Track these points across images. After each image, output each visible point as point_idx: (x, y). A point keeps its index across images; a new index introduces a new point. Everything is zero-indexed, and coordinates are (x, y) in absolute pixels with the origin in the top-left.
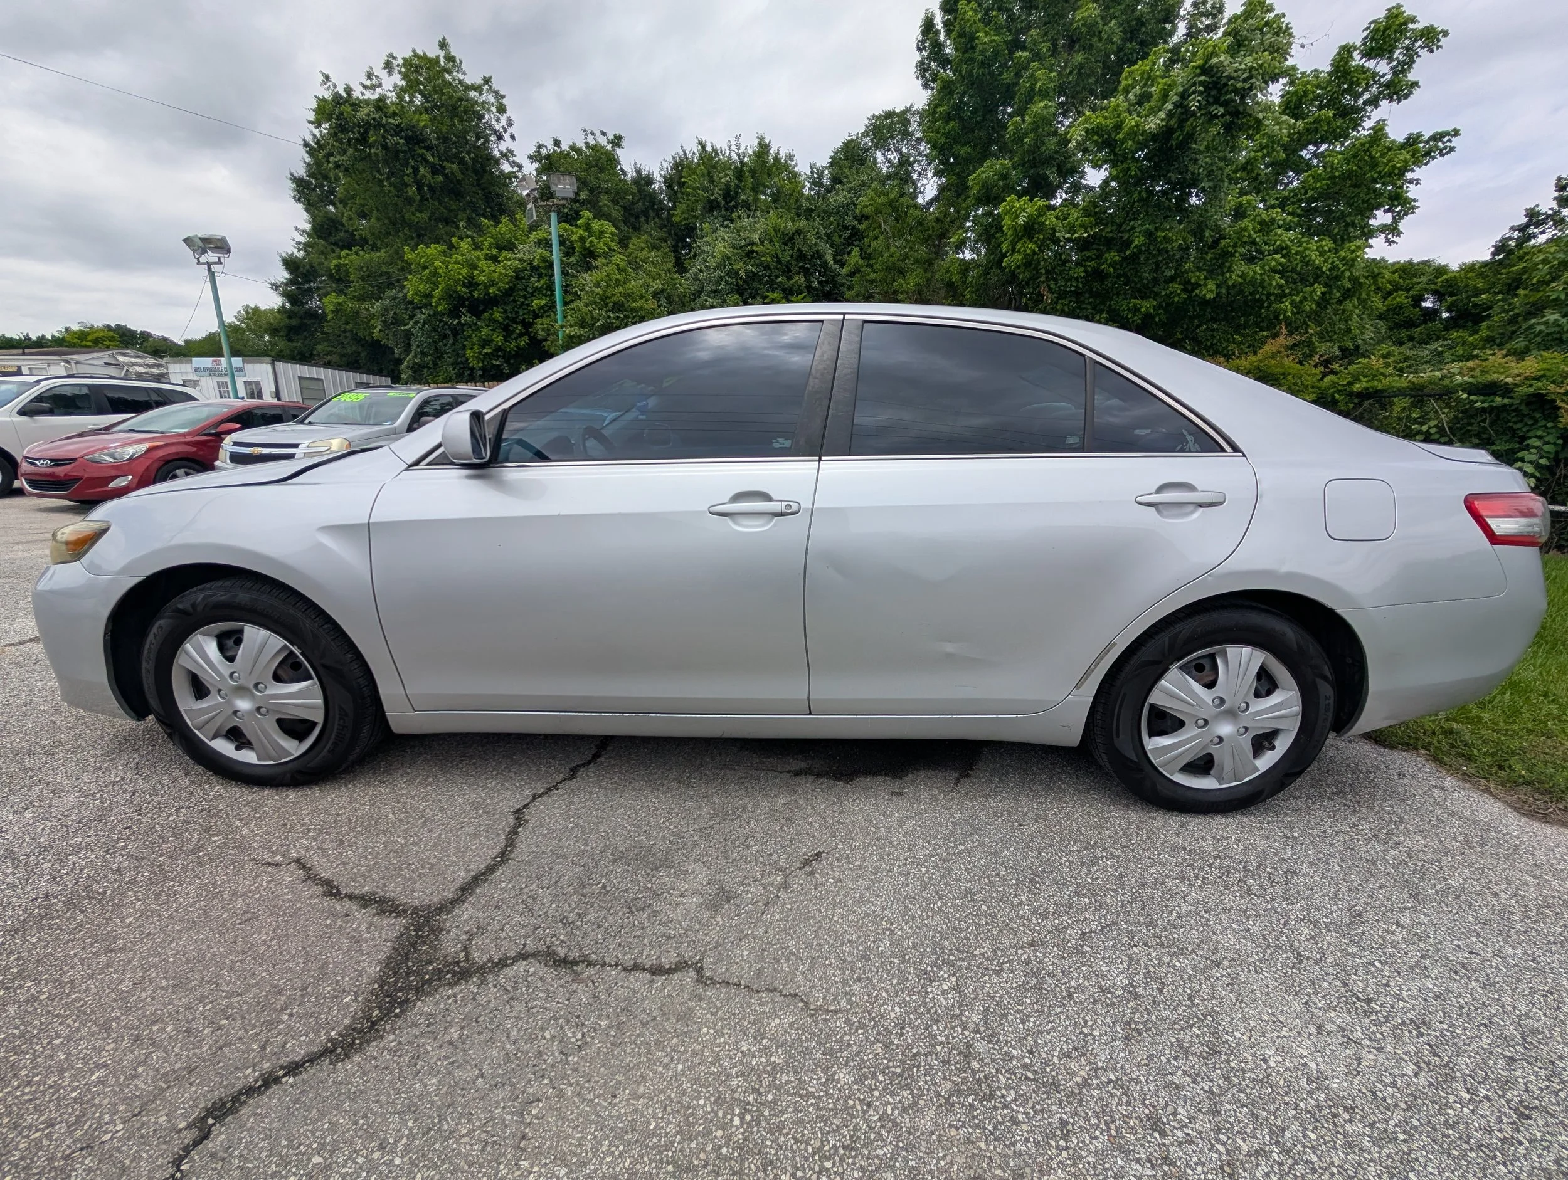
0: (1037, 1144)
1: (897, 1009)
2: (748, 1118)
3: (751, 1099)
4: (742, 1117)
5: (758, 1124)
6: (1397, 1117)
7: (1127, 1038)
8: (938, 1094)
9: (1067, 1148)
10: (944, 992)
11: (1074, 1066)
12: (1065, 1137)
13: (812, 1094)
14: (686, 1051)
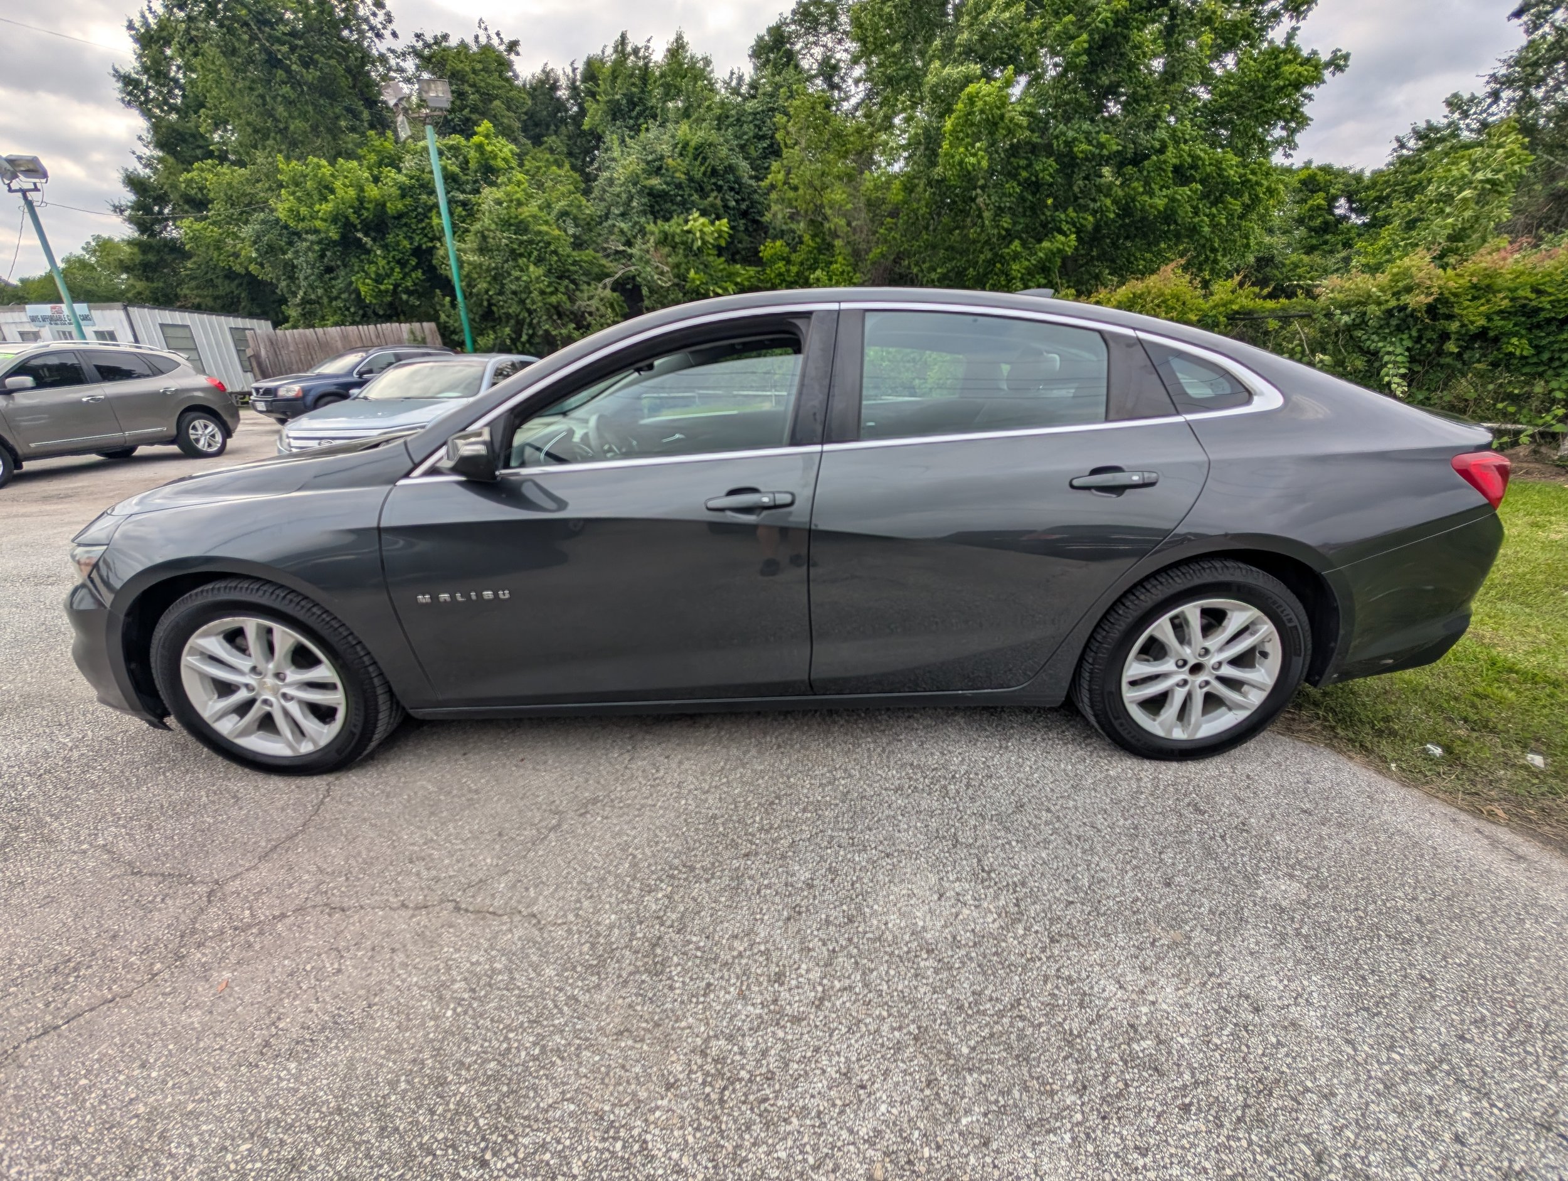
0: (682, 1002)
1: (613, 917)
2: (459, 1010)
3: (467, 996)
4: (454, 1010)
5: (466, 1014)
6: (963, 952)
9: (703, 1002)
11: (737, 943)
13: (518, 987)
14: (424, 968)
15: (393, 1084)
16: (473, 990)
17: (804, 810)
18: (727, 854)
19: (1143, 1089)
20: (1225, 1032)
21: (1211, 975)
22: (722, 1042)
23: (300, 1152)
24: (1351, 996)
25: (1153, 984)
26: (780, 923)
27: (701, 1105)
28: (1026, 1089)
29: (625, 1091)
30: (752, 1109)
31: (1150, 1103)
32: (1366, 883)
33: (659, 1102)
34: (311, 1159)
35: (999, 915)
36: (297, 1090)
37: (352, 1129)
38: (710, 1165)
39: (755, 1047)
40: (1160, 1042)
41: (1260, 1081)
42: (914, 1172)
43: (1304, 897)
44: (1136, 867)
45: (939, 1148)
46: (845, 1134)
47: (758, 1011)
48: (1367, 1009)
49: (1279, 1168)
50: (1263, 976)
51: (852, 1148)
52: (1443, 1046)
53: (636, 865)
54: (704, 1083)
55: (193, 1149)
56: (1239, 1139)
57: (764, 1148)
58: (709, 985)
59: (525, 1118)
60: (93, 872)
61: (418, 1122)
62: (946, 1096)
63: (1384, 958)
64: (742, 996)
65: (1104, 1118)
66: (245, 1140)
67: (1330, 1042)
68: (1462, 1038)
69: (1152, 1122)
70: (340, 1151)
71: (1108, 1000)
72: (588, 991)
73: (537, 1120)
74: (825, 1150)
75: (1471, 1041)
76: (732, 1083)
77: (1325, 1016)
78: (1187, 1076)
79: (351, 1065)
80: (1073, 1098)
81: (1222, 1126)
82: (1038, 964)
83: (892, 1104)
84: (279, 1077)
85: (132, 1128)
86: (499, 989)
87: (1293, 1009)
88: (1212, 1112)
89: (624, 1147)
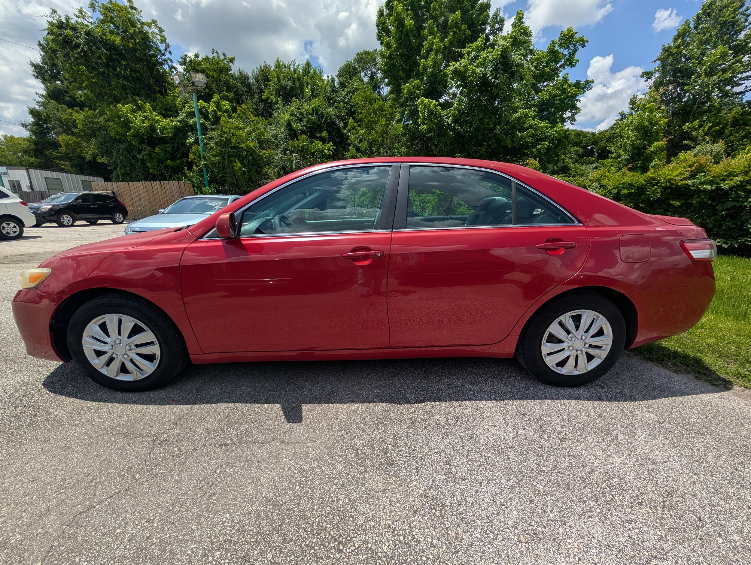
0: (408, 476)
1: (361, 441)
2: (302, 486)
3: (303, 479)
4: (300, 486)
5: (306, 487)
6: (525, 447)
7: (443, 438)
8: (374, 466)
9: (417, 475)
10: (379, 433)
11: (423, 449)
12: (417, 472)
13: (327, 474)
14: (277, 468)
15: (282, 520)
16: (306, 477)
17: (433, 393)
18: (404, 412)
19: (621, 497)
20: (645, 473)
21: (631, 451)
22: (432, 491)
23: (247, 553)
24: (689, 456)
25: (609, 456)
26: (440, 440)
27: (433, 518)
28: (572, 501)
29: (395, 515)
30: (457, 518)
31: (626, 503)
32: (679, 413)
33: (413, 518)
34: (253, 556)
35: (535, 432)
36: (234, 527)
37: (269, 541)
38: (447, 542)
39: (449, 491)
40: (621, 479)
41: (666, 491)
42: (538, 537)
43: (657, 419)
44: (584, 410)
45: (545, 527)
46: (502, 525)
47: (444, 477)
48: (697, 461)
49: (686, 524)
50: (652, 451)
51: (507, 530)
52: (732, 473)
53: (364, 419)
54: (431, 508)
55: (190, 556)
56: (666, 514)
57: (468, 534)
58: (417, 468)
59: (353, 530)
60: (86, 433)
61: (301, 536)
62: (540, 506)
63: (696, 441)
64: (434, 471)
65: (609, 510)
66: (216, 551)
67: (688, 475)
68: (736, 469)
69: (629, 510)
70: (267, 551)
71: (593, 463)
72: (362, 473)
73: (359, 531)
74: (496, 532)
75: (741, 471)
76: (444, 508)
77: (682, 464)
78: (636, 491)
79: (257, 513)
80: (594, 503)
81: (657, 510)
82: (559, 451)
83: (518, 511)
84: (223, 522)
85: (153, 550)
86: (318, 475)
87: (668, 462)
88: (652, 504)
89: (404, 538)
